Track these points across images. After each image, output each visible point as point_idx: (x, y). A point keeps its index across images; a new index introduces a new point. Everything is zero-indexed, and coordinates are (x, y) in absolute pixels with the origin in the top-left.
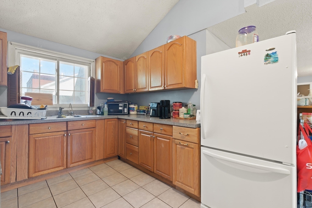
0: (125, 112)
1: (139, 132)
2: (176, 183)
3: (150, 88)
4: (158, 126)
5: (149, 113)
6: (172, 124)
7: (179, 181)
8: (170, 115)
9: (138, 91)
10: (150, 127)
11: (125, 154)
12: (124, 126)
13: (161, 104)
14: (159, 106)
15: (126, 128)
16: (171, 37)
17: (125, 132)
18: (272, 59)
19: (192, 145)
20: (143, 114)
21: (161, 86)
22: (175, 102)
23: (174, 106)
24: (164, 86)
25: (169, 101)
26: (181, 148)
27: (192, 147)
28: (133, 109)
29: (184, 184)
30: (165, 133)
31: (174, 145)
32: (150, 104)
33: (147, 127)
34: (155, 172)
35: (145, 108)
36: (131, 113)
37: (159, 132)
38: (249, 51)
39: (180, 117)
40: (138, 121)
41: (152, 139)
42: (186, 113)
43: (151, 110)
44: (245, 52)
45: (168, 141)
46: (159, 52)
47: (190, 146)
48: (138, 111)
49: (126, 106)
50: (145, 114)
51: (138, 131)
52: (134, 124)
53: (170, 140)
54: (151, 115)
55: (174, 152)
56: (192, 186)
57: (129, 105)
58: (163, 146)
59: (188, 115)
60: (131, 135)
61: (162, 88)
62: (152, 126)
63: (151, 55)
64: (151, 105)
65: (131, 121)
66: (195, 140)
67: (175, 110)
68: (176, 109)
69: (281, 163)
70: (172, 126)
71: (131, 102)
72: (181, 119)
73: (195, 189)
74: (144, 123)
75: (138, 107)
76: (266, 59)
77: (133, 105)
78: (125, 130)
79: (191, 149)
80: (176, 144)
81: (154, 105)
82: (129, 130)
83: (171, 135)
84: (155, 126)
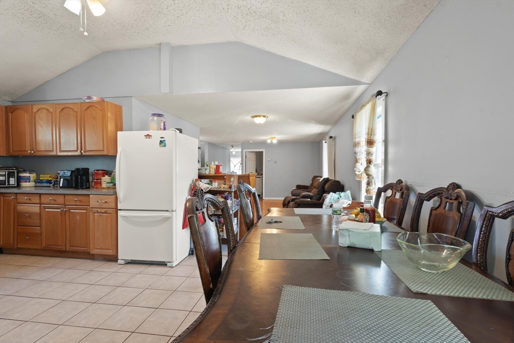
0: (10, 184)
1: (42, 207)
2: (94, 251)
3: (60, 152)
4: (71, 197)
5: (57, 184)
6: (90, 193)
7: (97, 249)
8: (89, 185)
9: (38, 154)
10: (60, 200)
11: (14, 241)
12: (12, 203)
13: (76, 173)
14: (73, 174)
15: (17, 205)
16: (89, 98)
17: (14, 212)
18: (163, 144)
19: (110, 211)
20: (48, 186)
21: (77, 151)
22: (97, 170)
23: (95, 174)
24: (81, 152)
25: (88, 169)
26: (99, 216)
27: (110, 212)
28: (28, 179)
29: (103, 249)
30: (81, 204)
31: (91, 214)
32: (59, 172)
33: (55, 200)
34: (67, 250)
35: (50, 177)
36: (24, 184)
37: (74, 203)
38: (151, 136)
39: (103, 186)
40: (40, 194)
41: (63, 213)
42: (110, 182)
43: (62, 180)
44: (148, 136)
45: (85, 211)
46: (73, 110)
47: (108, 212)
48: (38, 181)
49: (12, 175)
50: (51, 185)
51: (40, 206)
52: (32, 198)
53: (87, 210)
54: (61, 185)
55: (91, 222)
56: (110, 248)
57: (18, 173)
58: (78, 218)
59: (111, 184)
60: (27, 213)
61: (78, 153)
62: (63, 198)
63: (61, 110)
64: (61, 173)
65: (27, 195)
66: (113, 205)
67: (97, 179)
68: (99, 178)
69: (168, 211)
70: (89, 195)
71: (22, 168)
72: (103, 188)
73: (113, 250)
74: (51, 196)
75: (38, 175)
76: (160, 144)
77: (27, 173)
78: (15, 208)
79: (109, 215)
80: (94, 213)
81: (66, 173)
82: (22, 208)
83: (88, 204)
84: (67, 197)
